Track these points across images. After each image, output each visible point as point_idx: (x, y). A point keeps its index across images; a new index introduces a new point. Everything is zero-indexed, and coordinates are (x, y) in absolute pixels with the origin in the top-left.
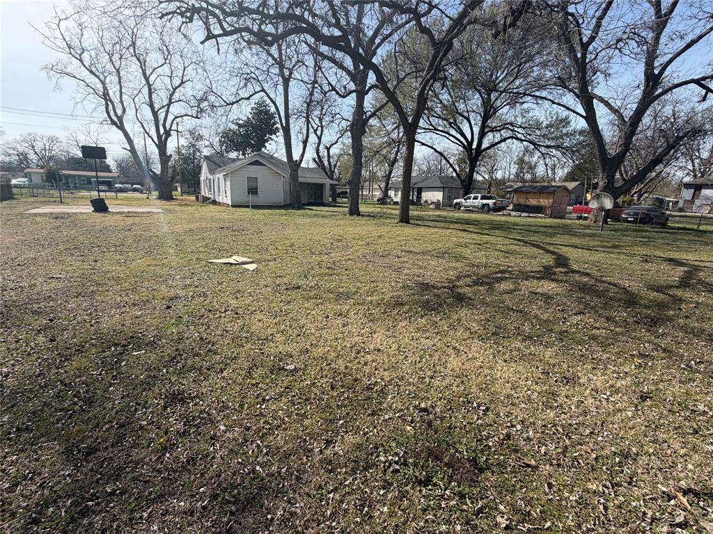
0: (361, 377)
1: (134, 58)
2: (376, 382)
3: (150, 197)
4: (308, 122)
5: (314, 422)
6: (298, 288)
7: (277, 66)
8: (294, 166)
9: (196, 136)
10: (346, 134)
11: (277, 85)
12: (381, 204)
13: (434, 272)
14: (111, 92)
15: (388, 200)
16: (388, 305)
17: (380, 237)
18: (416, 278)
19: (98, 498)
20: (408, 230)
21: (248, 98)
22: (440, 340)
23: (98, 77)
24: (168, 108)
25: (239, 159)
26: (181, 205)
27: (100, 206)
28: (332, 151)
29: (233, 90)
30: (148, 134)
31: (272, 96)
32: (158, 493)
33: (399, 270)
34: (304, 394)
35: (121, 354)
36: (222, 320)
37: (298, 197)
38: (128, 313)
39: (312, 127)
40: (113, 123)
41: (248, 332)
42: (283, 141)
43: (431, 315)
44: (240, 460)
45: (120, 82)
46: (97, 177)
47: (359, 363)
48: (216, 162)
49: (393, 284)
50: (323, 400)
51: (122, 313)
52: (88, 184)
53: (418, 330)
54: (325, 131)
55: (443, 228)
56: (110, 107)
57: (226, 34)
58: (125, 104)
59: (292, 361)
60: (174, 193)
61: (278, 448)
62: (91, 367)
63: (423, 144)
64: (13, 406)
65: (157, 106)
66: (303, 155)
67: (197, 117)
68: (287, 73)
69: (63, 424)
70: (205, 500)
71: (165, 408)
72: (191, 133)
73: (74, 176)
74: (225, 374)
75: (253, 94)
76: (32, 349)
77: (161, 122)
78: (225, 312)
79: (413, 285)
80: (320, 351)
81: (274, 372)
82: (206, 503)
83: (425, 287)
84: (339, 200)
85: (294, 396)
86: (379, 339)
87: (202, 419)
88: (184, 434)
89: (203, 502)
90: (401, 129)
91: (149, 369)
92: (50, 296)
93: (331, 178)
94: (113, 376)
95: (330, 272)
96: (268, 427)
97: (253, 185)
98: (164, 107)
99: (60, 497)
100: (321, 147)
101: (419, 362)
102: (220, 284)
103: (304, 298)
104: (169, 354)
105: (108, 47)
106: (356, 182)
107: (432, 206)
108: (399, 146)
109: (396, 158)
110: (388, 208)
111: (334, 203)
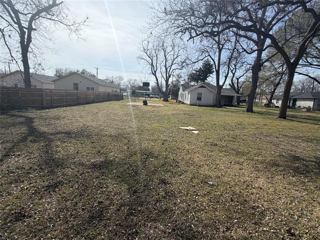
0: (249, 200)
1: (163, 50)
2: (258, 206)
3: (161, 100)
4: (229, 67)
5: (221, 215)
6: (217, 145)
7: (217, 44)
8: (220, 87)
9: (179, 76)
10: (249, 71)
11: (216, 52)
12: (266, 107)
13: (304, 150)
14: (154, 63)
15: (272, 105)
16: (269, 163)
17: (265, 125)
18: (289, 152)
19: (136, 210)
20: (284, 123)
21: (202, 60)
22: (307, 194)
23: (151, 58)
24: (171, 67)
25: (195, 85)
26: (171, 104)
27: (145, 103)
28: (240, 80)
29: (196, 57)
30: (163, 77)
31: (213, 57)
32: (154, 218)
33: (277, 145)
34: (216, 199)
35: (147, 158)
36: (182, 153)
37: (220, 102)
38: (150, 143)
39: (231, 69)
40: (153, 74)
41: (192, 161)
42: (216, 77)
43: (301, 177)
44: (185, 218)
45: (157, 59)
46: (146, 93)
47: (248, 192)
48: (186, 87)
49: (273, 153)
50: (226, 205)
51: (148, 143)
52: (142, 95)
53: (290, 184)
54: (237, 71)
55: (312, 124)
56: (153, 68)
57: (197, 35)
58: (157, 66)
59: (212, 180)
60: (168, 99)
61: (202, 220)
62: (138, 161)
63: (300, 74)
64: (117, 168)
65: (167, 66)
66: (224, 83)
67: (181, 69)
68: (221, 46)
69: (129, 179)
70: (170, 230)
71: (159, 184)
72: (178, 75)
73: (139, 92)
74: (182, 177)
75: (205, 58)
76: (123, 150)
77: (168, 72)
78: (184, 150)
79: (287, 156)
80: (226, 179)
81: (203, 183)
82: (170, 231)
83: (297, 158)
84: (241, 104)
85: (211, 198)
86: (261, 182)
87: (171, 194)
88: (164, 197)
89: (169, 230)
90: (285, 66)
91: (155, 167)
92: (129, 133)
93: (238, 93)
94: (144, 166)
95: (234, 140)
96: (198, 208)
97: (200, 96)
98: (169, 66)
99: (125, 205)
100: (234, 79)
101: (290, 204)
102: (183, 138)
103: (219, 150)
104: (162, 163)
105: (155, 48)
106: (252, 95)
107: (303, 110)
108: (282, 76)
109: (279, 82)
110: (271, 109)
111: (238, 105)
